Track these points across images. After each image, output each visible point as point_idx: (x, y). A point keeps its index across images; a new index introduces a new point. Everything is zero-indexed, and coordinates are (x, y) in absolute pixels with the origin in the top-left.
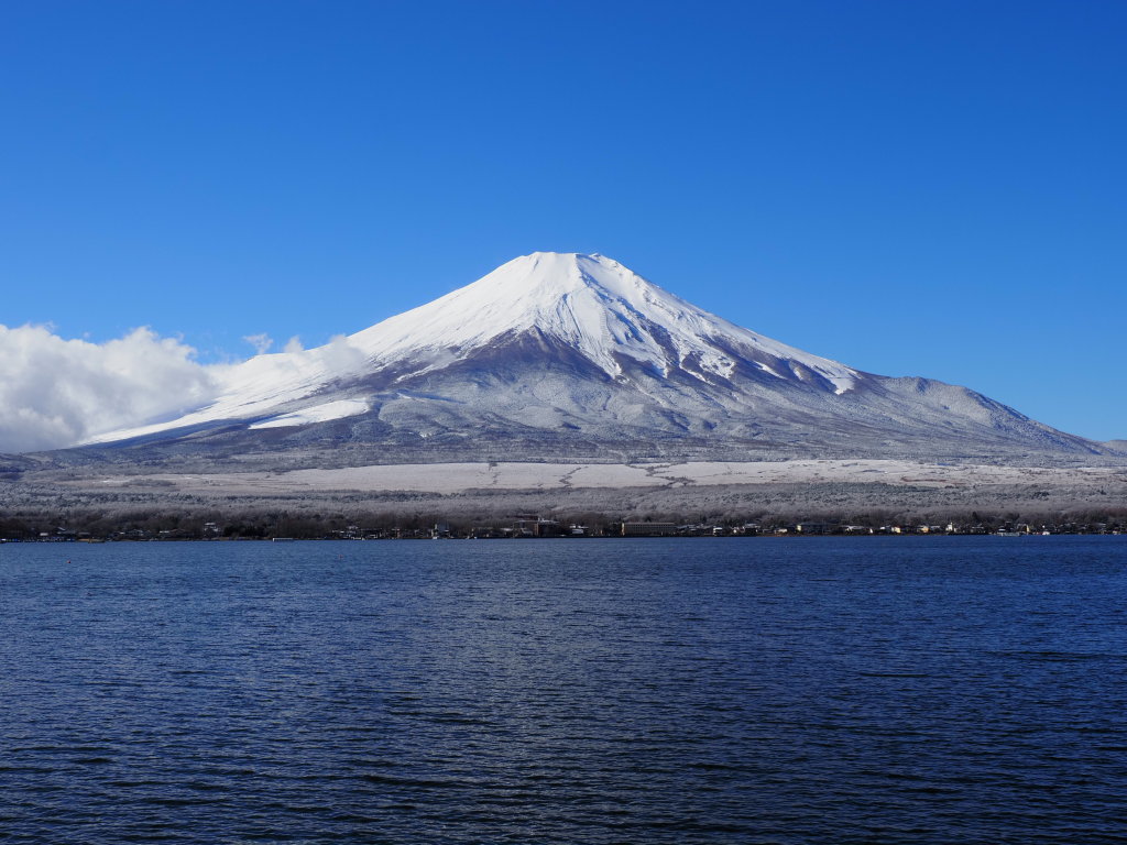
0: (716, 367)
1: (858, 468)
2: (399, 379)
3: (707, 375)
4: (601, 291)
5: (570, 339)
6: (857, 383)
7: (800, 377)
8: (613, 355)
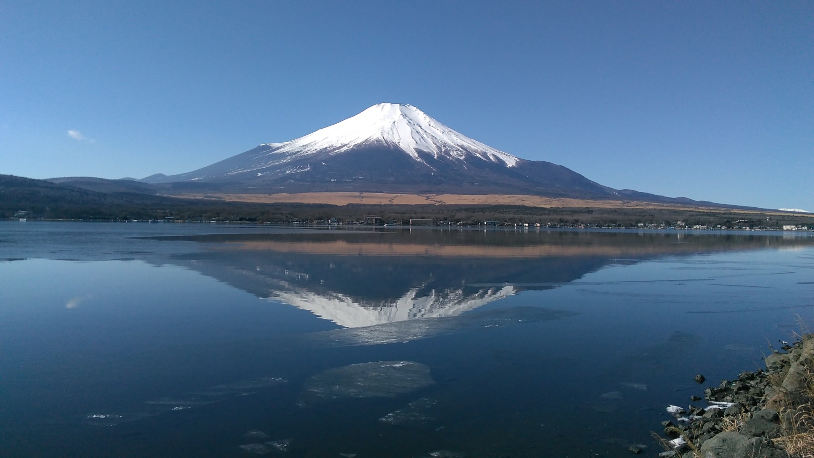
0: (457, 155)
1: (514, 198)
2: (323, 156)
3: (453, 158)
4: (410, 121)
5: (396, 141)
6: (517, 163)
7: (493, 160)
8: (414, 148)
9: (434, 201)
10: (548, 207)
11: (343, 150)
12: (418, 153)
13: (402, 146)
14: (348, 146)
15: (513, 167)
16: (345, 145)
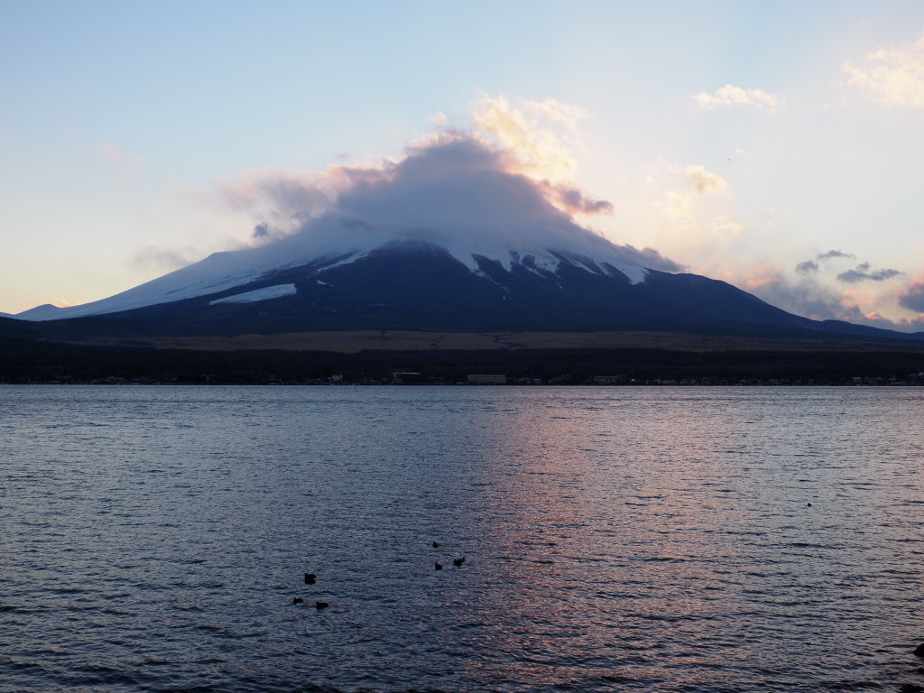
0: (546, 264)
1: (643, 337)
2: (319, 270)
3: (539, 270)
6: (647, 278)
7: (606, 273)
8: (473, 255)
9: (508, 343)
10: (703, 351)
12: (479, 263)
13: (453, 251)
14: (360, 252)
15: (640, 285)
16: (356, 251)
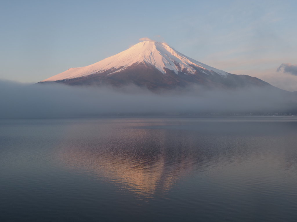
3: (188, 74)
5: (153, 64)
7: (213, 74)
11: (120, 71)
12: (166, 71)
13: (156, 66)
14: (123, 68)
16: (122, 67)
